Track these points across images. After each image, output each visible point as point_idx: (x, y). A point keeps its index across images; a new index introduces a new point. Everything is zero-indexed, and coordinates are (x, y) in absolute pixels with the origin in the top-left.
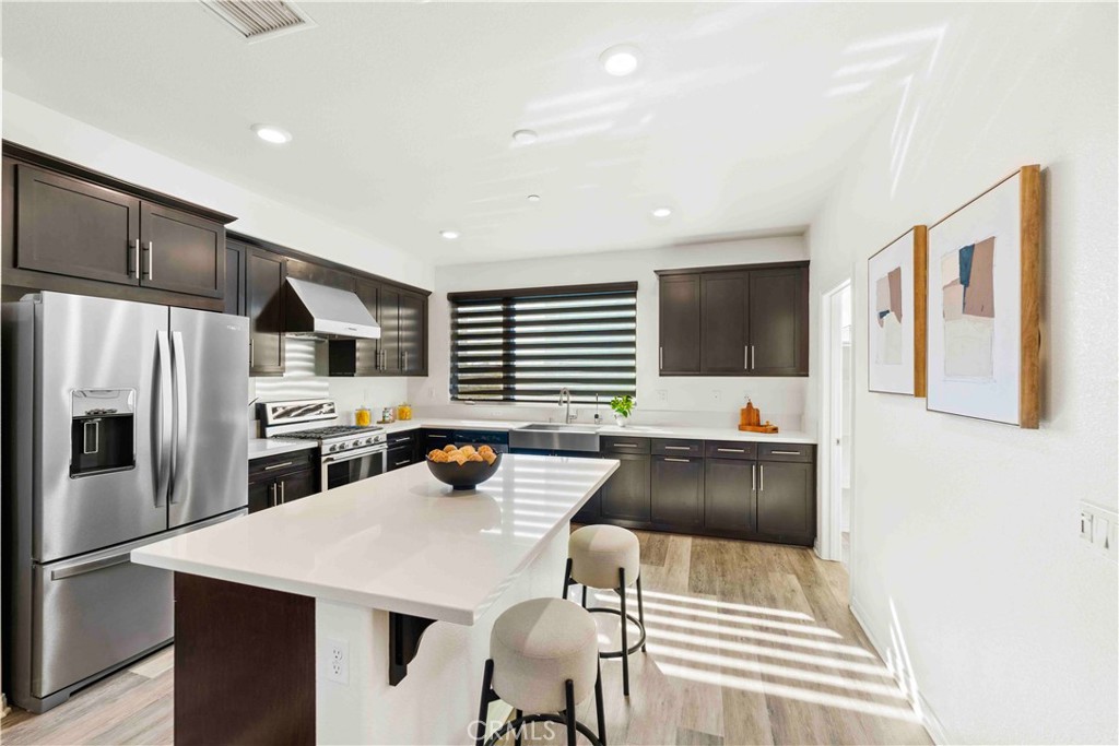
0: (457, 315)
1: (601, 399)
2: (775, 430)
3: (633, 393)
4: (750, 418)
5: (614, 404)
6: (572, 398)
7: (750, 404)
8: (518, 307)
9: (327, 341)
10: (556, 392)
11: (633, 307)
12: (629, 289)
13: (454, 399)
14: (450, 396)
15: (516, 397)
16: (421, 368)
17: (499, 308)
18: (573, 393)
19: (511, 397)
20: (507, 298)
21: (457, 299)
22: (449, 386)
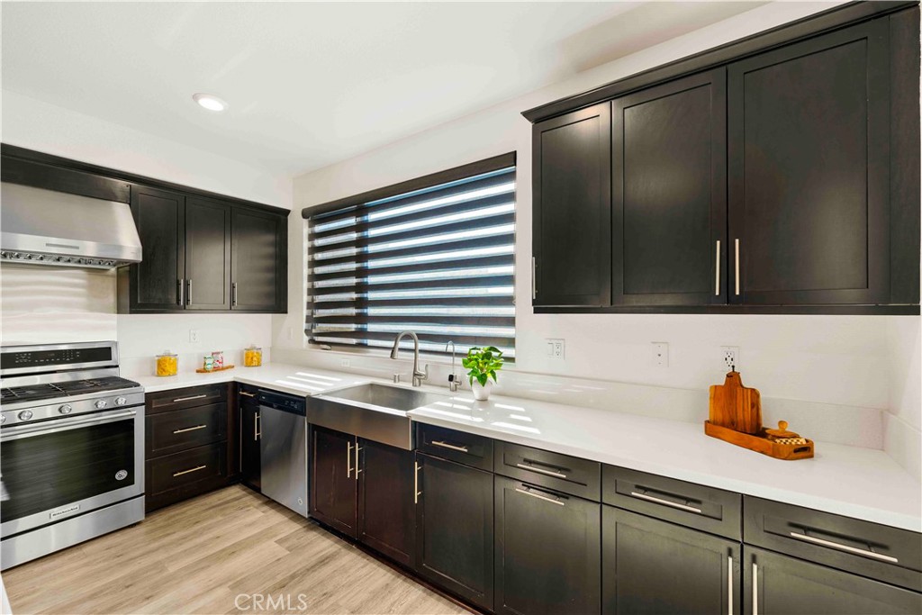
0: (314, 236)
3: (511, 341)
6: (423, 345)
7: (733, 377)
8: (370, 217)
9: (113, 270)
13: (310, 341)
14: (306, 338)
15: (370, 342)
16: (277, 302)
17: (353, 221)
19: (365, 341)
20: (359, 207)
21: (317, 215)
22: (304, 326)
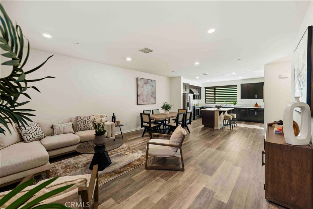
0: (206, 90)
1: (231, 103)
2: (261, 107)
3: (236, 102)
4: (257, 105)
5: (233, 103)
7: (256, 103)
8: (216, 89)
10: (223, 102)
11: (236, 89)
12: (236, 86)
13: (205, 103)
16: (200, 98)
17: (213, 89)
18: (226, 102)
19: (215, 102)
20: (214, 88)
21: (206, 88)
22: (204, 101)
